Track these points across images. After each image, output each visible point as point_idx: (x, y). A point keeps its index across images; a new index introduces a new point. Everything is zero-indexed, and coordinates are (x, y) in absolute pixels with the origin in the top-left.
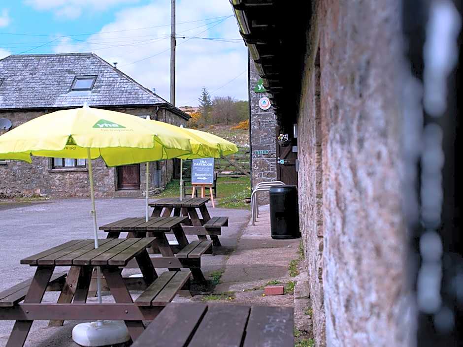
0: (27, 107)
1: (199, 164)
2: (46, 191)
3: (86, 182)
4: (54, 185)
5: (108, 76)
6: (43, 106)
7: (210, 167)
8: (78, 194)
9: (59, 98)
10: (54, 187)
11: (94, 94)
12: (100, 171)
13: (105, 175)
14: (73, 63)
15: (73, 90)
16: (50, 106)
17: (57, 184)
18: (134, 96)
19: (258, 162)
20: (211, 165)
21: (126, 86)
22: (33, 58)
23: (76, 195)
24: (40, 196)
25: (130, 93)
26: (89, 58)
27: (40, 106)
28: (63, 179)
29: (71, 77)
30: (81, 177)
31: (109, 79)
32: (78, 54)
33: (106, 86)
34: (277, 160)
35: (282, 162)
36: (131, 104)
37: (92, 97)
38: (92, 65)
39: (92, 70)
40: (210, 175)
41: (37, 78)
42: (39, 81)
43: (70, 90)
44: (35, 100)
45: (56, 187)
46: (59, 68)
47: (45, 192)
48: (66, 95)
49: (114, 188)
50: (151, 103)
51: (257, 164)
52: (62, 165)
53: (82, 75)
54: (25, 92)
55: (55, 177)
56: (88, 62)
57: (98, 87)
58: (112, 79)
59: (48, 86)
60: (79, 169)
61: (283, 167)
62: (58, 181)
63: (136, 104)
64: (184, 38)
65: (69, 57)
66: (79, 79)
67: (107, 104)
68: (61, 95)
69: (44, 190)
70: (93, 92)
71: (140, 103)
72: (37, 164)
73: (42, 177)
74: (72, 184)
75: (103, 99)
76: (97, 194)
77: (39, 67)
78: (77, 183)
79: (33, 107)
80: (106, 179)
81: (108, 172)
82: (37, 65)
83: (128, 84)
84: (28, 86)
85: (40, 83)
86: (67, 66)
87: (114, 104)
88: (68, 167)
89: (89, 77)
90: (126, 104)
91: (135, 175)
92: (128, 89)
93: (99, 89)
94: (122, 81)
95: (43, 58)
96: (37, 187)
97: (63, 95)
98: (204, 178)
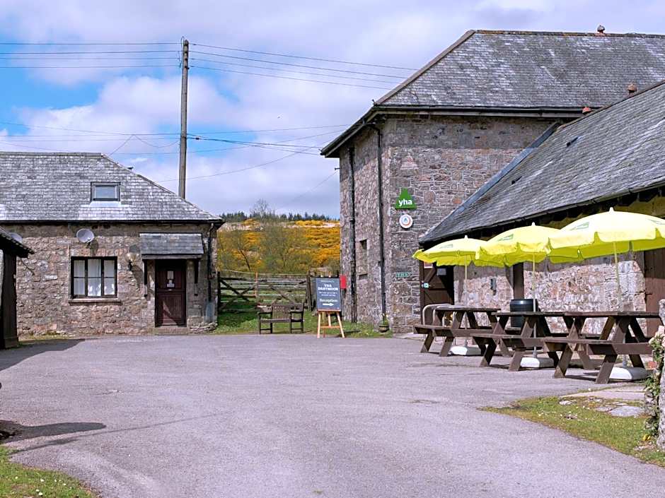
0: (43, 219)
1: (324, 289)
2: (64, 327)
3: (117, 316)
4: (76, 319)
5: (135, 184)
6: (65, 219)
7: (336, 291)
8: (107, 331)
9: (82, 209)
10: (76, 322)
11: (126, 206)
12: (136, 302)
13: (143, 307)
14: (81, 166)
15: (94, 200)
16: (74, 219)
17: (79, 318)
18: (178, 209)
19: (398, 286)
20: (337, 289)
21: (162, 197)
22: (24, 157)
23: (103, 332)
24: (57, 334)
25: (171, 206)
26: (99, 160)
27: (61, 219)
28: (88, 311)
29: (85, 184)
30: (112, 309)
31: (137, 187)
32: (82, 154)
33: (137, 197)
34: (421, 283)
35: (427, 285)
36: (178, 219)
37: (125, 209)
38: (107, 169)
39: (108, 175)
40: (336, 301)
41: (40, 183)
42: (45, 187)
43: (91, 200)
44: (50, 210)
45: (79, 322)
46: (65, 171)
47: (64, 329)
48: (90, 206)
49: (154, 323)
50: (203, 219)
51: (397, 288)
52: (84, 294)
53: (99, 181)
54: (32, 200)
55: (78, 309)
56: (100, 165)
57: (127, 197)
58: (141, 187)
59: (59, 193)
60: (109, 299)
61: (428, 292)
62: (81, 315)
63: (184, 219)
64: (197, 139)
65: (71, 157)
66: (97, 186)
67: (148, 219)
68: (82, 206)
69: (62, 326)
70: (123, 203)
71: (190, 219)
72: (54, 292)
73: (60, 309)
74: (100, 318)
75: (141, 212)
76: (132, 331)
77: (37, 168)
78: (106, 316)
79: (51, 219)
80: (144, 313)
81: (146, 303)
82: (32, 165)
83: (165, 194)
84: (33, 193)
85: (47, 190)
86: (74, 168)
87: (157, 219)
88: (92, 297)
89: (108, 184)
90: (172, 219)
91: (178, 308)
92: (167, 200)
93: (129, 200)
94: (155, 190)
95: (37, 157)
96: (53, 322)
97: (85, 206)
98: (331, 305)
